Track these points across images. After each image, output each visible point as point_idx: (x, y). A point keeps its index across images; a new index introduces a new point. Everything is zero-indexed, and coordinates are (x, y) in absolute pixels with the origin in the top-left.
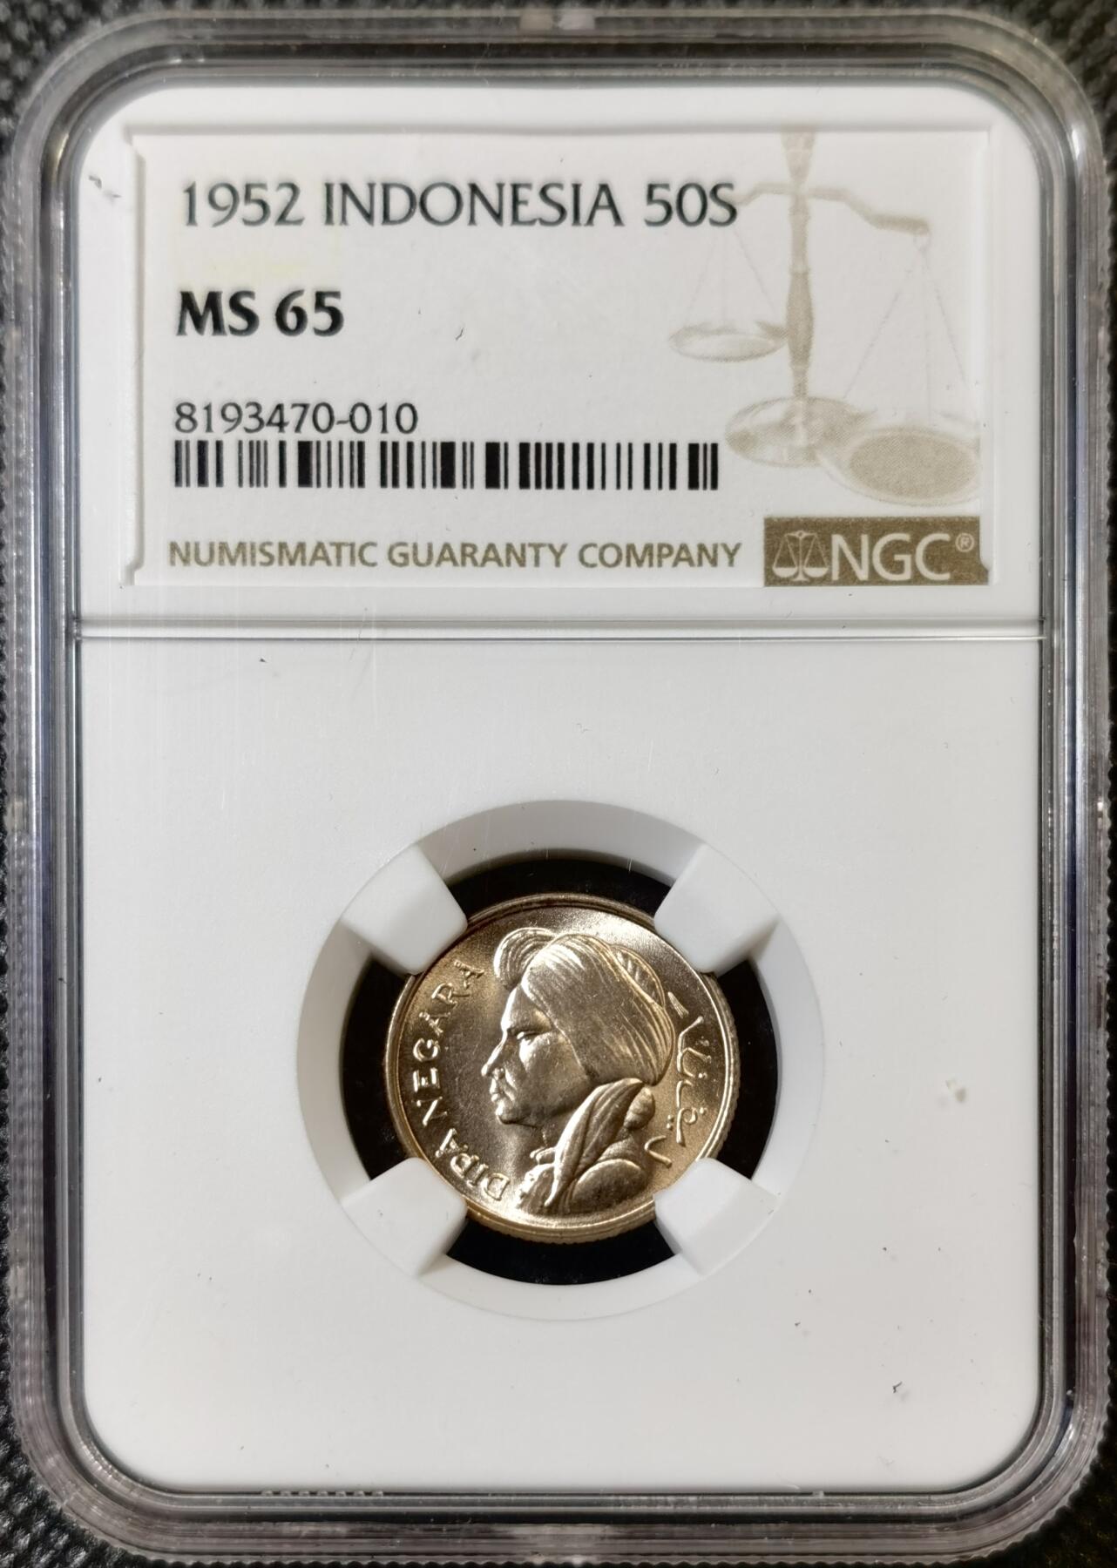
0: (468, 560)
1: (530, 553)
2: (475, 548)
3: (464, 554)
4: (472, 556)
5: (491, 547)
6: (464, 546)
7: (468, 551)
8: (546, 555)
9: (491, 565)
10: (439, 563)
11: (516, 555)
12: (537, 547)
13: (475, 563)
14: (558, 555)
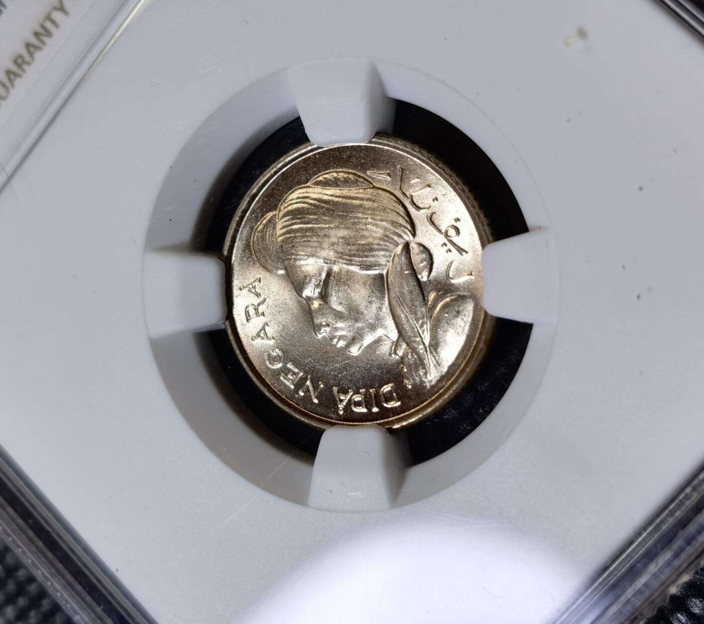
0: (25, 67)
1: (48, 25)
2: (21, 56)
3: (19, 66)
4: (24, 62)
5: (28, 46)
6: (15, 62)
7: (19, 62)
8: (57, 16)
9: (38, 55)
10: (13, 86)
11: (42, 34)
12: (49, 18)
13: (28, 64)
14: (61, 9)
